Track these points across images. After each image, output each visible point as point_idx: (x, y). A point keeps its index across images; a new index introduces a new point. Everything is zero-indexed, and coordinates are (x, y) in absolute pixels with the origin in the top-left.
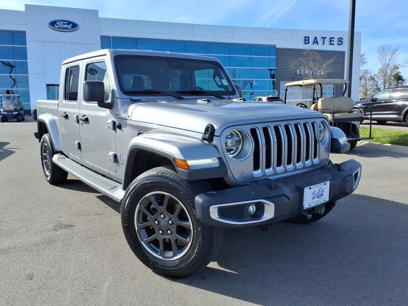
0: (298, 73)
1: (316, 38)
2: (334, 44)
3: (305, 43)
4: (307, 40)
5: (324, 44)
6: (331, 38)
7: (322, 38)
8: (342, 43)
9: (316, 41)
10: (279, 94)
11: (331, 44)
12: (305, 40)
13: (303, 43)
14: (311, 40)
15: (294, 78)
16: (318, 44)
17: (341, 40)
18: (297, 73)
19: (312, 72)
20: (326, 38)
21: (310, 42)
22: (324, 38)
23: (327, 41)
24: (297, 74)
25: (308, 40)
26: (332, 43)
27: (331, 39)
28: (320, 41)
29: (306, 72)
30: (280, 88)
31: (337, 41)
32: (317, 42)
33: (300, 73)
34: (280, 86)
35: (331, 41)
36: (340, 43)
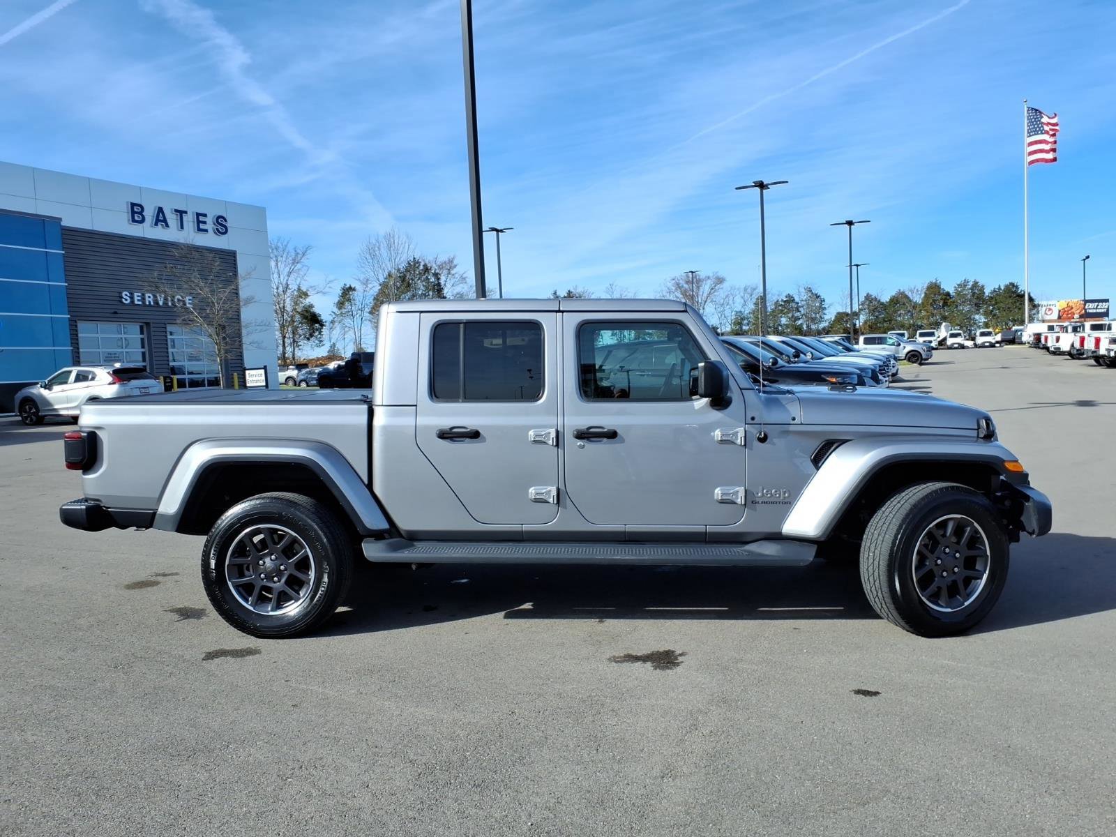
0: (126, 300)
1: (160, 210)
2: (206, 231)
3: (134, 221)
4: (137, 213)
5: (182, 227)
6: (198, 215)
7: (176, 211)
8: (226, 232)
9: (161, 218)
10: (79, 357)
11: (199, 230)
12: (133, 213)
13: (129, 220)
14: (149, 213)
15: (116, 313)
16: (167, 225)
17: (224, 223)
18: (123, 300)
19: (162, 299)
20: (186, 212)
21: (147, 218)
22: (181, 213)
23: (189, 220)
24: (123, 303)
25: (141, 213)
26: (202, 226)
27: (200, 218)
28: (172, 219)
29: (147, 299)
30: (80, 339)
31: (215, 224)
32: (165, 221)
33: (132, 302)
34: (80, 335)
35: (199, 222)
36: (222, 229)
